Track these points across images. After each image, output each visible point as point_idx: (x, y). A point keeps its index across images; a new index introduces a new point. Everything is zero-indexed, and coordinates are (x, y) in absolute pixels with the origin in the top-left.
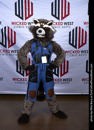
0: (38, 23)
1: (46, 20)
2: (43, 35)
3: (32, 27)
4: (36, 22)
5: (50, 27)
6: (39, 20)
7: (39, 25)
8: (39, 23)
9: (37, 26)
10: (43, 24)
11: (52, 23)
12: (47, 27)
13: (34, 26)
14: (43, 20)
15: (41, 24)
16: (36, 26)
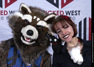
0: (28, 13)
4: (24, 11)
6: (31, 8)
8: (30, 14)
9: (26, 20)
10: (38, 19)
12: (44, 26)
13: (20, 18)
15: (35, 17)
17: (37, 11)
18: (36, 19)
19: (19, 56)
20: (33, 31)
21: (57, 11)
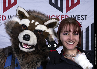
0: (26, 17)
1: (43, 15)
2: (33, 46)
3: (11, 23)
4: (21, 15)
5: (50, 31)
6: (29, 12)
7: (26, 22)
10: (37, 23)
11: (56, 22)
13: (17, 23)
14: (39, 13)
15: (33, 21)
16: (21, 23)
17: (36, 14)
18: (34, 23)
19: (17, 65)
20: (30, 35)
21: (62, 16)
